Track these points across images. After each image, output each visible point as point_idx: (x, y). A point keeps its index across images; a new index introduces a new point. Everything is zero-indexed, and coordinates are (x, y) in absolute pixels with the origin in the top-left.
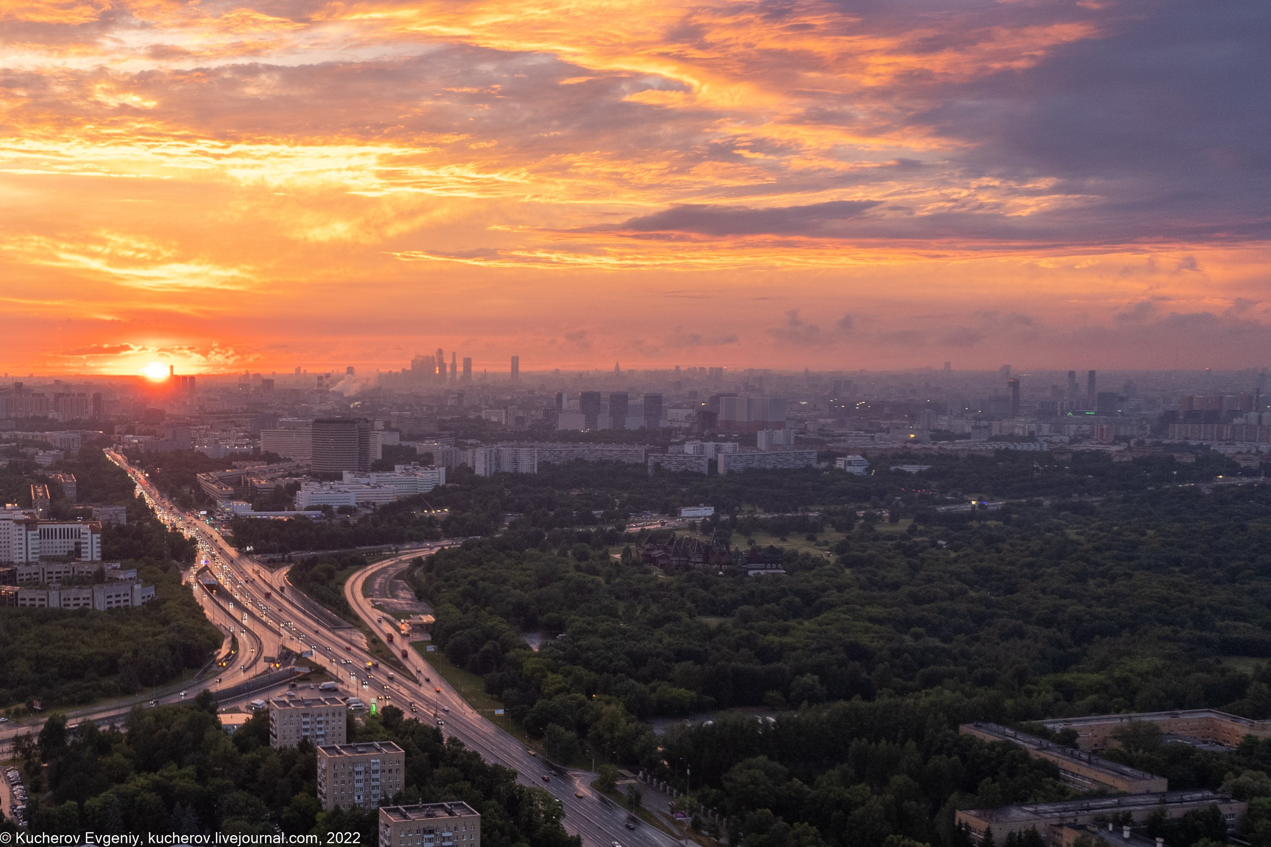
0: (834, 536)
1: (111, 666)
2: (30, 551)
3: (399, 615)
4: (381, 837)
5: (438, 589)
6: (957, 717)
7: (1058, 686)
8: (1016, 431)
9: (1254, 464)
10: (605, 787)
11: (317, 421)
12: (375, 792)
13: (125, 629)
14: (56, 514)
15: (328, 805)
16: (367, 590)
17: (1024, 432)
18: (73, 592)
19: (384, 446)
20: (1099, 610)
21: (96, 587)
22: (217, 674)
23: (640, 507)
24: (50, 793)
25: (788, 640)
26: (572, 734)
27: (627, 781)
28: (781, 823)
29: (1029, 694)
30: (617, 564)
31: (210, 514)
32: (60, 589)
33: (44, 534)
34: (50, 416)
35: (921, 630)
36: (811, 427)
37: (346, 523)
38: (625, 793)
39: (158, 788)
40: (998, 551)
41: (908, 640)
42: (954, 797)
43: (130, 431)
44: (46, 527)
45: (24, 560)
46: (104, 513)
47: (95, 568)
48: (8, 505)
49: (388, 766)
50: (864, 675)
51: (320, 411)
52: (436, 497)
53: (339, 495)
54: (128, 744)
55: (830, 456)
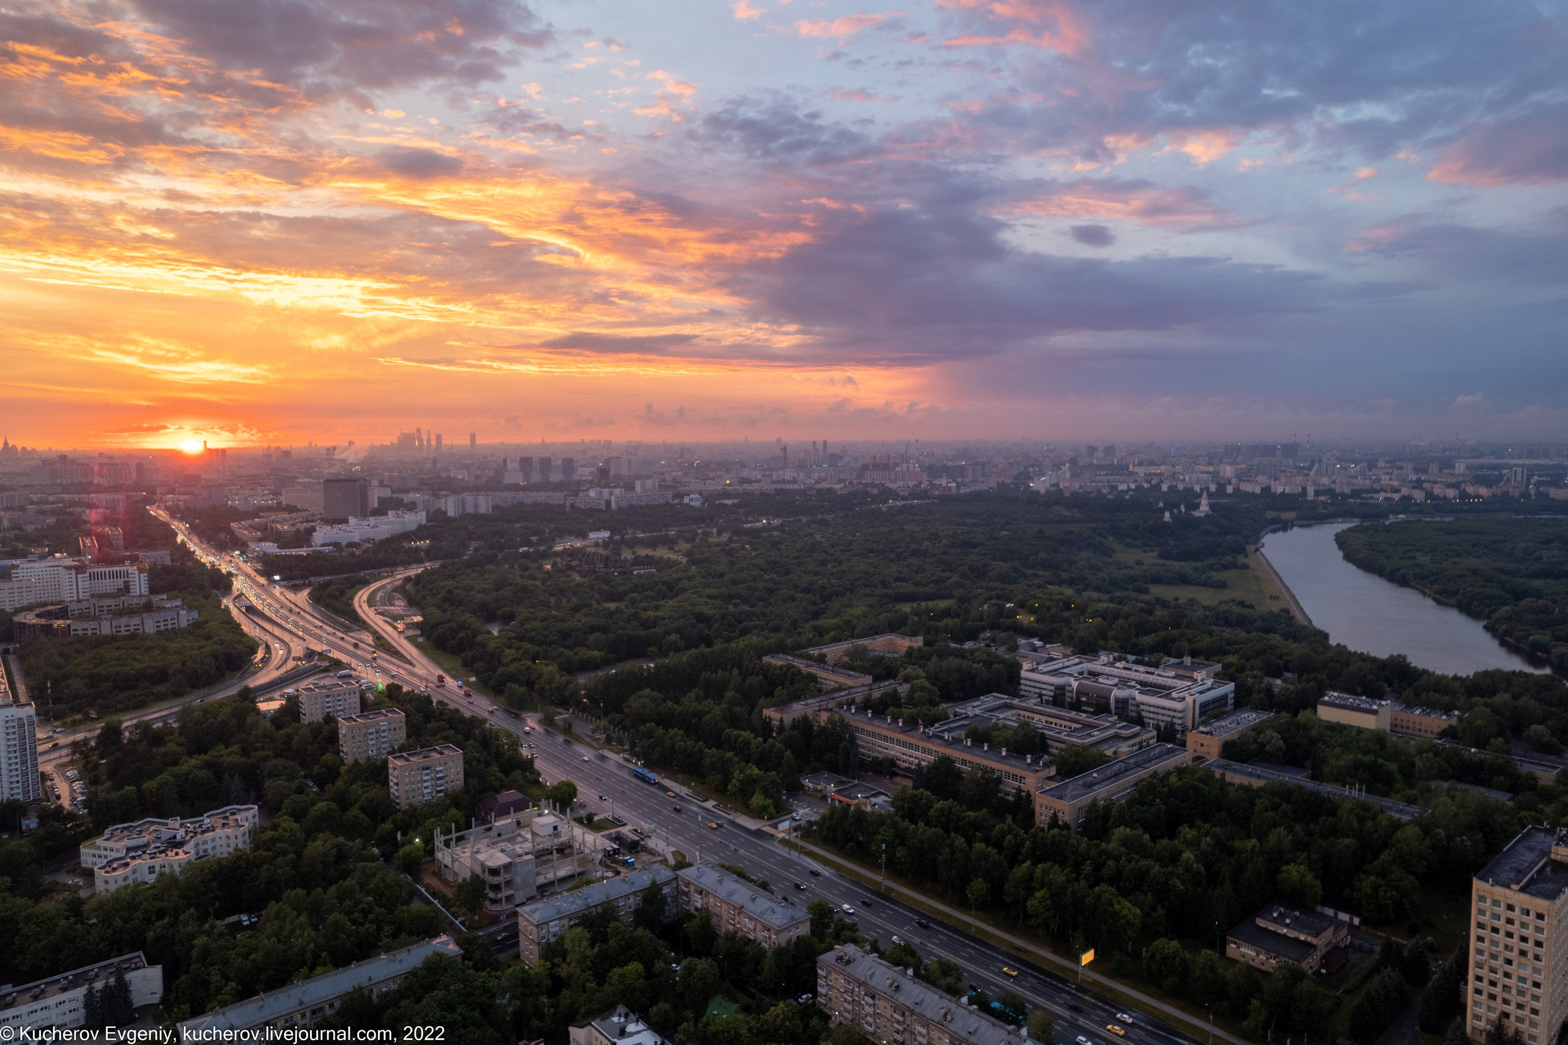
0: (684, 546)
1: (162, 676)
2: (81, 591)
3: (395, 618)
4: (391, 777)
5: (424, 598)
6: (761, 652)
7: (815, 628)
8: (786, 477)
9: (906, 493)
10: (548, 722)
11: (326, 481)
12: (384, 746)
13: (173, 646)
14: (104, 559)
15: (349, 760)
16: (371, 602)
17: (790, 478)
18: (124, 621)
19: (379, 498)
20: (834, 581)
21: (145, 615)
22: (255, 673)
23: (562, 533)
24: (108, 784)
25: (660, 613)
26: (524, 689)
27: (562, 716)
28: (660, 731)
29: (800, 634)
30: (548, 572)
31: (243, 553)
32: (111, 619)
33: (92, 577)
34: (96, 481)
35: (738, 601)
36: (668, 478)
37: (353, 555)
38: (561, 724)
39: (208, 765)
40: (779, 550)
41: (731, 607)
42: (761, 701)
43: (171, 491)
44: (96, 570)
45: (75, 598)
46: (148, 557)
47: (143, 601)
48: (58, 555)
49: (394, 726)
50: (707, 632)
51: (328, 473)
52: (420, 532)
53: (346, 534)
54: (180, 735)
55: (680, 496)
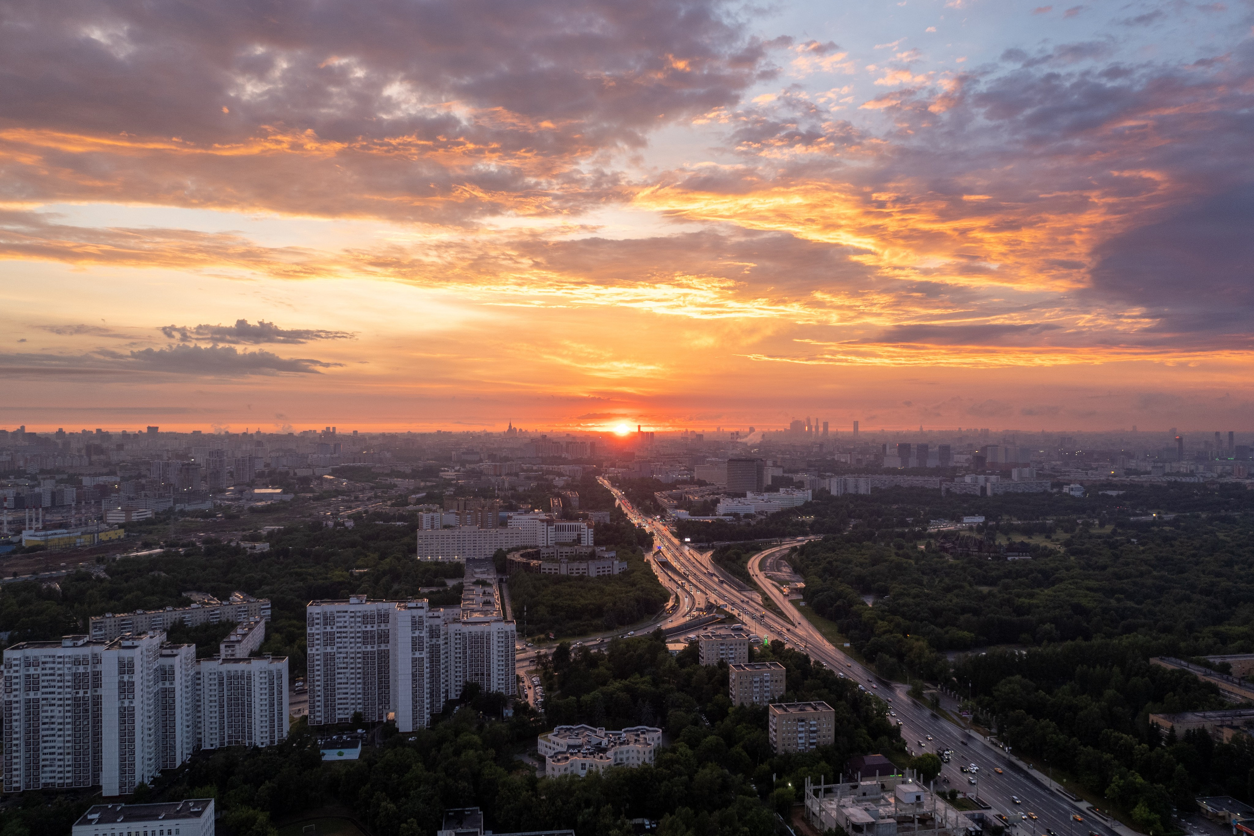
0: (1062, 536)
1: (598, 611)
2: (549, 539)
3: (782, 582)
4: (770, 724)
5: (807, 567)
6: (1149, 653)
7: (1216, 634)
8: (1182, 470)
10: (916, 694)
11: (730, 460)
12: (767, 694)
13: (608, 589)
14: (567, 515)
15: (736, 702)
16: (762, 567)
17: (1187, 471)
18: (575, 565)
19: (772, 476)
20: (1242, 585)
21: (590, 562)
22: (666, 618)
23: (939, 515)
24: (559, 692)
25: (1035, 601)
26: (894, 660)
27: (928, 691)
28: (1031, 719)
29: (1196, 639)
30: (922, 551)
31: (662, 517)
32: (568, 563)
33: (558, 529)
34: (563, 456)
35: (1122, 596)
36: (1046, 467)
37: (749, 524)
38: (929, 698)
39: (627, 689)
40: (1172, 546)
41: (1113, 602)
42: (1148, 705)
43: (613, 465)
44: (560, 524)
45: (545, 545)
46: (596, 516)
47: (590, 550)
48: (536, 511)
49: (776, 678)
50: (1085, 624)
51: (732, 454)
52: (806, 508)
53: (744, 506)
54: (609, 661)
55: (1060, 485)
